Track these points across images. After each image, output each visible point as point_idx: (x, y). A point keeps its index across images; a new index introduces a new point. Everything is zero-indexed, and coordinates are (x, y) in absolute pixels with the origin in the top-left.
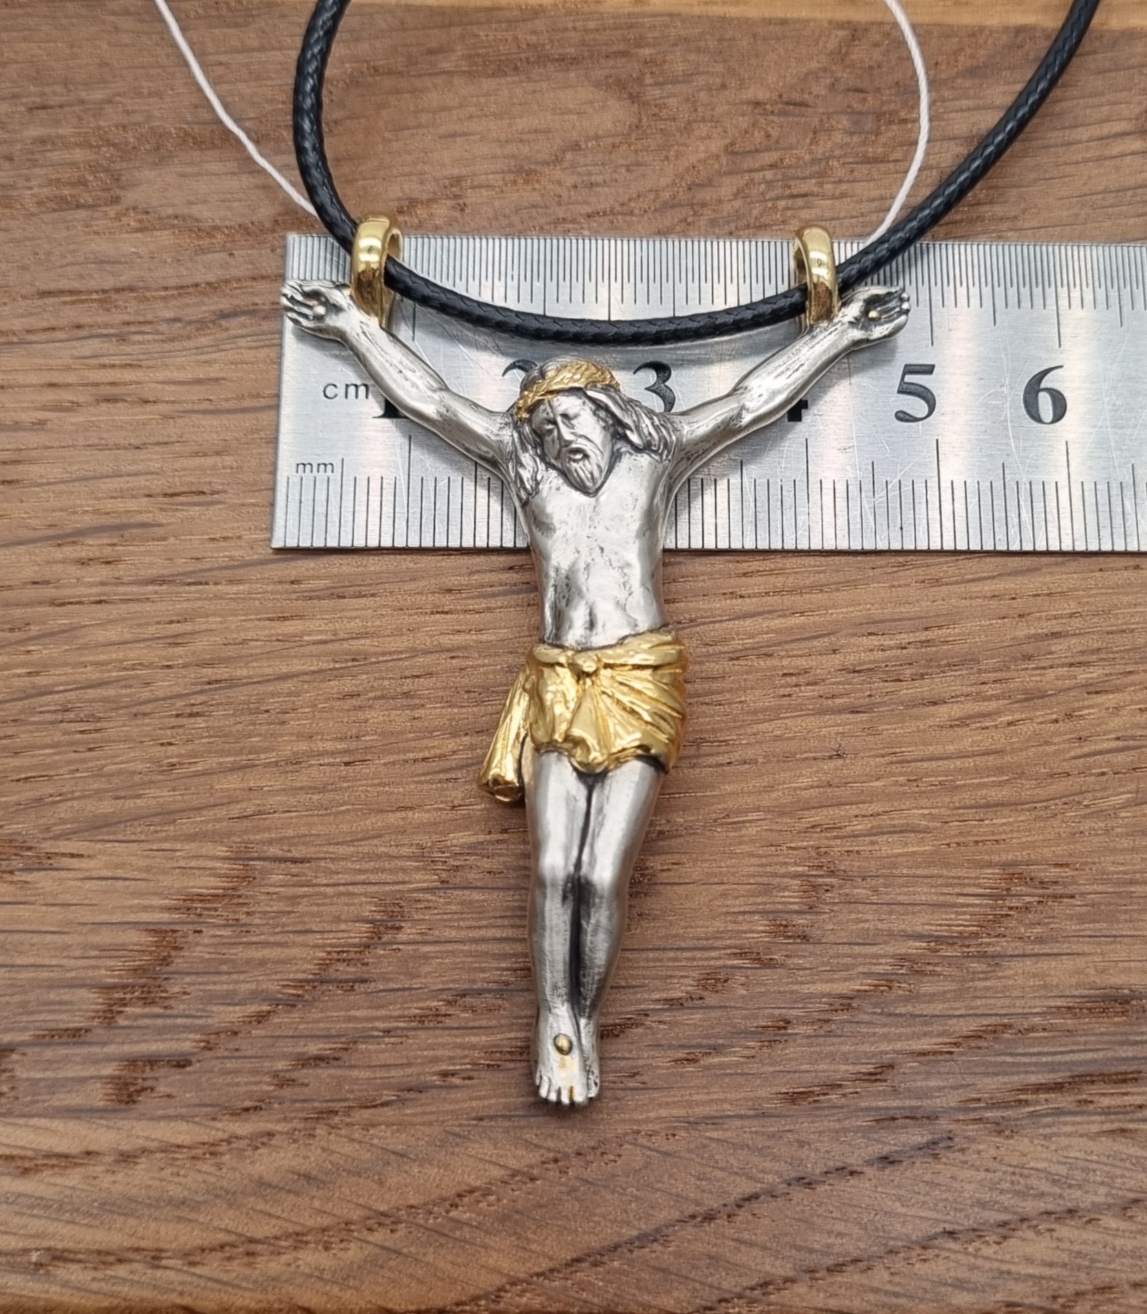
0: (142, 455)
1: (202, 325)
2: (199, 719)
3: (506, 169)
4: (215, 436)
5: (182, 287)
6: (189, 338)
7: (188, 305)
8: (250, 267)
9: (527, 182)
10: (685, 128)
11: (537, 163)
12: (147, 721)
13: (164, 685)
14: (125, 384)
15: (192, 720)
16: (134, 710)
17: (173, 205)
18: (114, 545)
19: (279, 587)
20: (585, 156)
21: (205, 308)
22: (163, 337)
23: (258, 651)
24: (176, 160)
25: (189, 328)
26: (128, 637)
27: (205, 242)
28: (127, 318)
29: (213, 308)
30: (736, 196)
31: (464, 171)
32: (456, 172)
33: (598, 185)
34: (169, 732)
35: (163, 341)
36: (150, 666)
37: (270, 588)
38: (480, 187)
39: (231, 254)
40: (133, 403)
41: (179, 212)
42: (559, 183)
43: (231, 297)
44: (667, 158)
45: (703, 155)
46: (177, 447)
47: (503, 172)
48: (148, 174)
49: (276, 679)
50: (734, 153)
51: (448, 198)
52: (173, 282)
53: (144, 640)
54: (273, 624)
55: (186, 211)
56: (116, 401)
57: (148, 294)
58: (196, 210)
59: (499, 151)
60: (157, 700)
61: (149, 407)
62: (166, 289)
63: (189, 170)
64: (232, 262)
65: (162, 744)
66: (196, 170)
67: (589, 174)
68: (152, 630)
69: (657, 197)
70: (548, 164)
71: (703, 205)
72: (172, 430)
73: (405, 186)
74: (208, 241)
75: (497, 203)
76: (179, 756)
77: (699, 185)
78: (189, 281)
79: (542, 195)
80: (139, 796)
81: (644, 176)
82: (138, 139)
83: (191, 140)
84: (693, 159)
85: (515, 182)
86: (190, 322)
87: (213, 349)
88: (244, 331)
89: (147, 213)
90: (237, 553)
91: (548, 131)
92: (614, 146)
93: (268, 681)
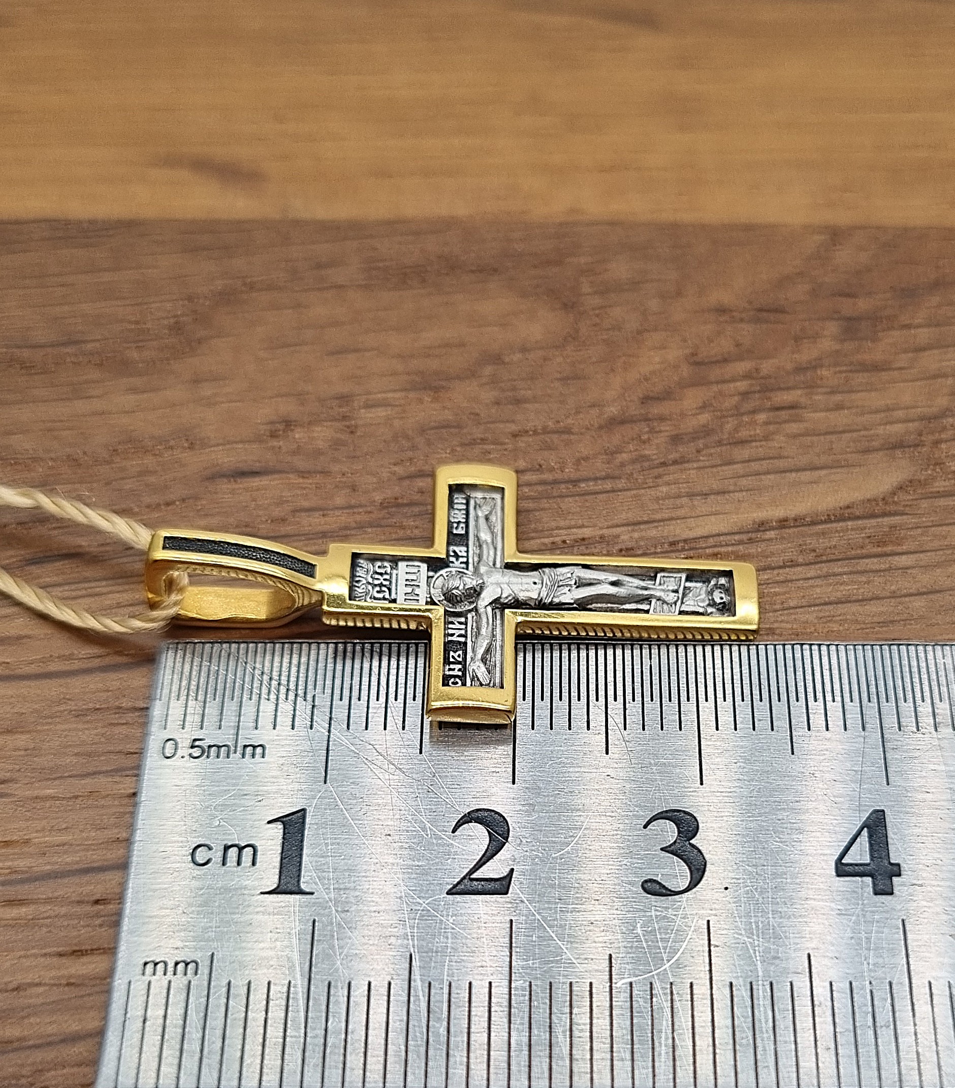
3: (408, 386)
4: (8, 709)
9: (436, 399)
10: (634, 338)
19: (78, 909)
20: (509, 370)
23: (41, 1000)
29: (23, 552)
30: (702, 409)
31: (356, 389)
32: (345, 390)
33: (525, 401)
37: (63, 910)
38: (376, 405)
42: (476, 400)
44: (612, 370)
45: (657, 367)
47: (405, 390)
49: (63, 1041)
50: (696, 363)
51: (335, 420)
54: (64, 960)
59: (400, 367)
67: (515, 389)
69: (601, 413)
70: (461, 379)
71: (662, 419)
73: (281, 408)
75: (397, 423)
77: (653, 398)
79: (455, 414)
81: (583, 390)
84: (645, 371)
85: (421, 401)
90: (22, 864)
91: (462, 345)
93: (49, 1044)
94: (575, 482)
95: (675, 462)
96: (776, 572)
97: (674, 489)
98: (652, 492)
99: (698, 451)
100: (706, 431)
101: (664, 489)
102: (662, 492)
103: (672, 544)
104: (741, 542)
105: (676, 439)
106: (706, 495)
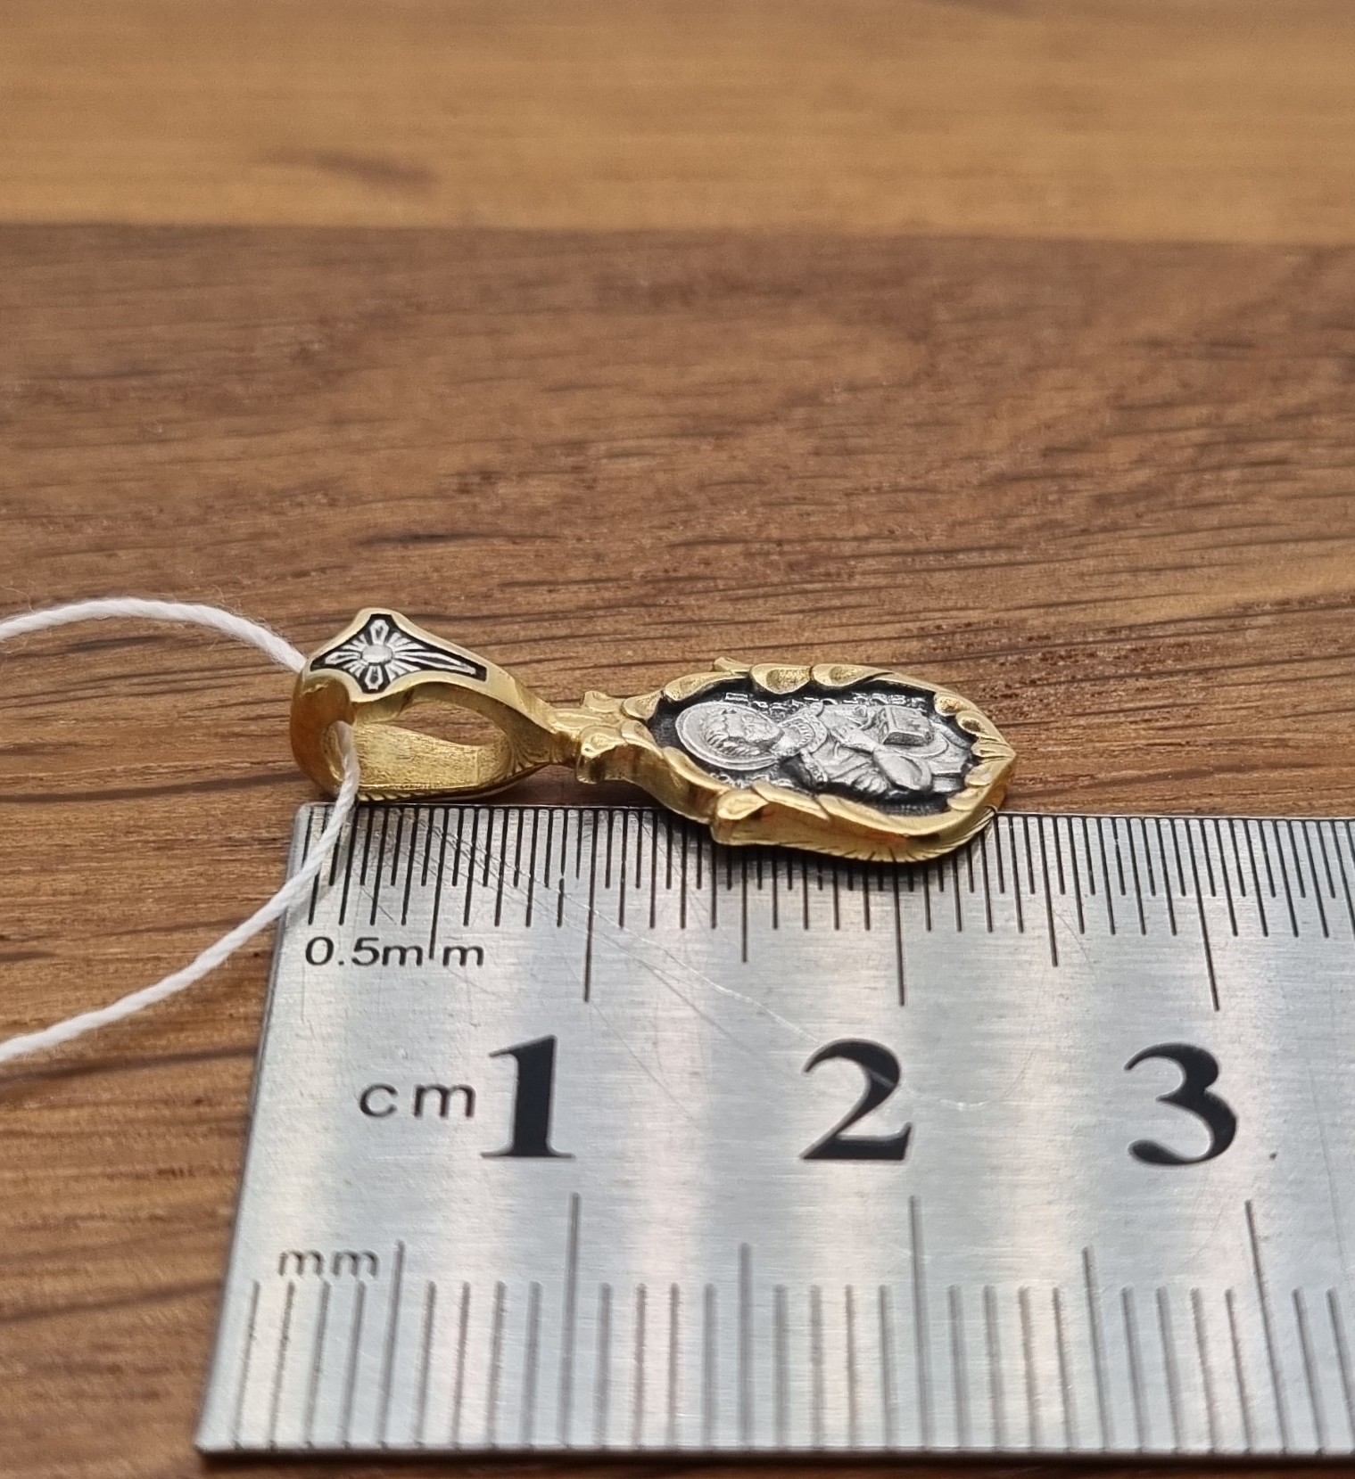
3: (676, 431)
9: (719, 448)
10: (1023, 375)
19: (166, 1112)
23: (103, 1240)
30: (1140, 463)
31: (592, 434)
32: (574, 434)
33: (862, 451)
38: (626, 454)
39: (113, 555)
42: (784, 449)
47: (669, 436)
50: (1125, 407)
51: (559, 471)
54: (144, 1184)
59: (660, 408)
64: (113, 565)
67: (843, 436)
70: (757, 422)
71: (1077, 475)
73: (474, 456)
75: (661, 477)
77: (1063, 450)
81: (951, 438)
84: (1046, 416)
85: (697, 449)
88: (126, 670)
91: (755, 381)
94: (950, 552)
95: (1104, 530)
96: (1279, 668)
97: (1105, 564)
98: (1074, 567)
99: (1139, 516)
100: (1148, 492)
101: (1092, 562)
102: (1088, 566)
103: (1112, 631)
104: (1217, 631)
105: (1103, 501)
106: (1158, 570)
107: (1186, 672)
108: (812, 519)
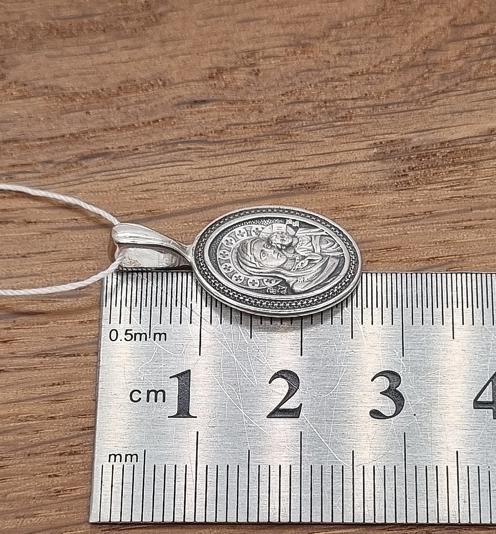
0: (28, 261)
1: (68, 165)
2: (77, 457)
3: (287, 43)
4: (81, 246)
5: (52, 138)
6: (59, 175)
7: (57, 151)
8: (102, 121)
9: (303, 52)
10: (419, 9)
11: (310, 38)
12: (38, 459)
13: (50, 432)
14: (12, 210)
15: (72, 457)
16: (28, 451)
17: (44, 79)
18: (9, 328)
20: (346, 33)
21: (70, 152)
22: (40, 175)
24: (45, 46)
25: (58, 168)
26: (22, 397)
27: (68, 105)
28: (13, 162)
29: (75, 152)
30: (460, 57)
31: (257, 46)
32: (251, 47)
33: (356, 53)
34: (54, 467)
35: (40, 178)
36: (39, 417)
38: (269, 57)
39: (88, 113)
40: (19, 223)
41: (48, 83)
42: (328, 52)
43: (89, 143)
44: (406, 31)
45: (433, 29)
46: (52, 255)
47: (285, 46)
48: (25, 57)
50: (455, 26)
51: (246, 66)
52: (47, 134)
53: (34, 399)
55: (53, 83)
56: (7, 222)
57: (28, 144)
58: (61, 82)
59: (282, 31)
60: (44, 443)
61: (31, 227)
62: (41, 139)
63: (54, 53)
64: (89, 118)
65: (50, 476)
66: (59, 53)
67: (350, 45)
68: (39, 391)
69: (400, 61)
70: (318, 39)
71: (436, 64)
72: (49, 243)
73: (214, 59)
74: (70, 103)
75: (282, 68)
76: (62, 485)
77: (431, 50)
78: (58, 134)
79: (316, 61)
80: (34, 516)
81: (390, 45)
82: (17, 32)
83: (55, 32)
84: (425, 31)
85: (295, 53)
86: (59, 163)
87: (78, 182)
88: (99, 169)
89: (25, 85)
91: (317, 15)
92: (366, 24)
94: (386, 106)
95: (443, 92)
97: (442, 109)
98: (430, 111)
99: (457, 84)
100: (461, 71)
101: (437, 109)
102: (436, 111)
103: (442, 143)
104: (480, 142)
105: (444, 77)
106: (461, 112)
107: (467, 163)
108: (337, 89)
